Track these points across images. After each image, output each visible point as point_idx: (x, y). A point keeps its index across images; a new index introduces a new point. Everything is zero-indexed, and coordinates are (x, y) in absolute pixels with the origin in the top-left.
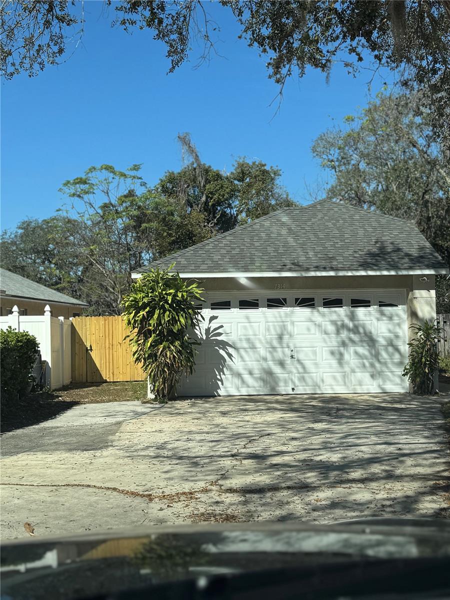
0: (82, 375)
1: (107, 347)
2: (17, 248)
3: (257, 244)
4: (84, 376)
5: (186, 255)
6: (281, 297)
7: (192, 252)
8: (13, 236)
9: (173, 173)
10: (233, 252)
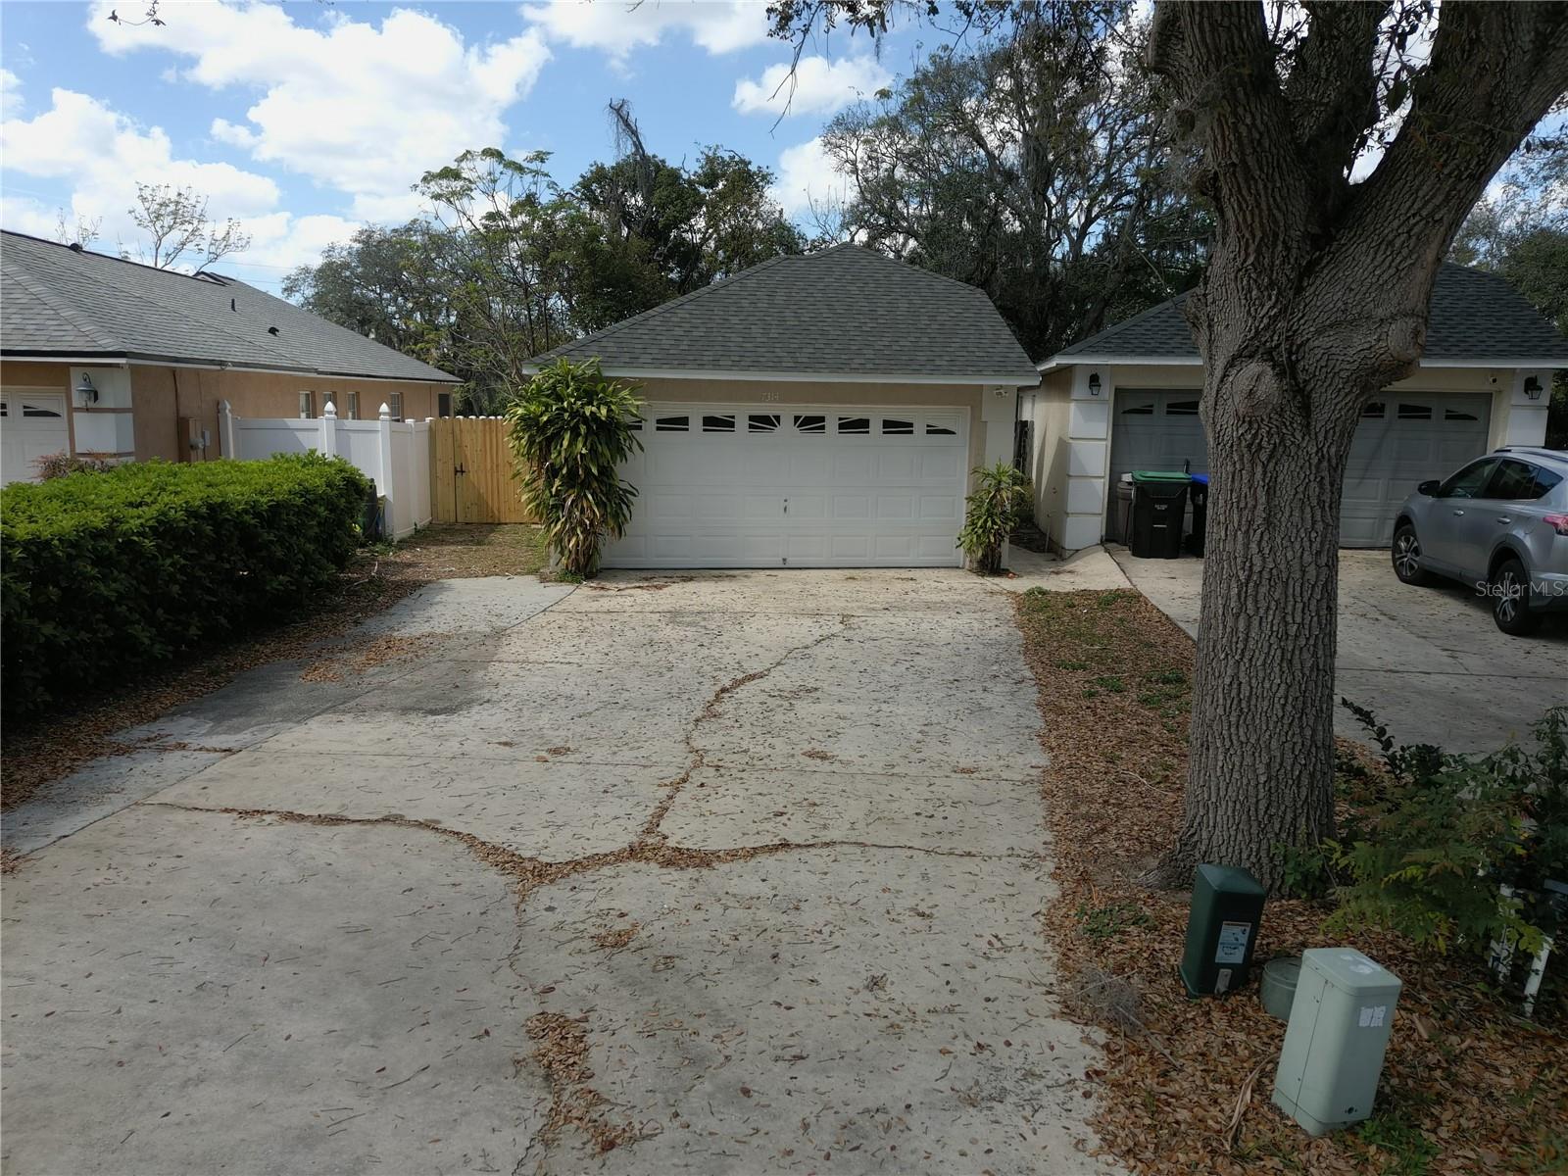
0: (448, 511)
1: (489, 467)
2: (352, 273)
3: (735, 320)
4: (453, 514)
5: (616, 335)
6: (771, 413)
7: (626, 331)
8: (345, 253)
9: (602, 168)
10: (694, 334)
